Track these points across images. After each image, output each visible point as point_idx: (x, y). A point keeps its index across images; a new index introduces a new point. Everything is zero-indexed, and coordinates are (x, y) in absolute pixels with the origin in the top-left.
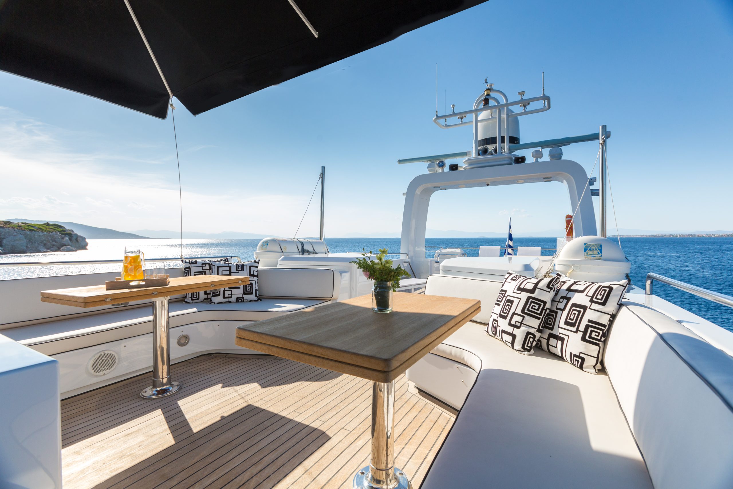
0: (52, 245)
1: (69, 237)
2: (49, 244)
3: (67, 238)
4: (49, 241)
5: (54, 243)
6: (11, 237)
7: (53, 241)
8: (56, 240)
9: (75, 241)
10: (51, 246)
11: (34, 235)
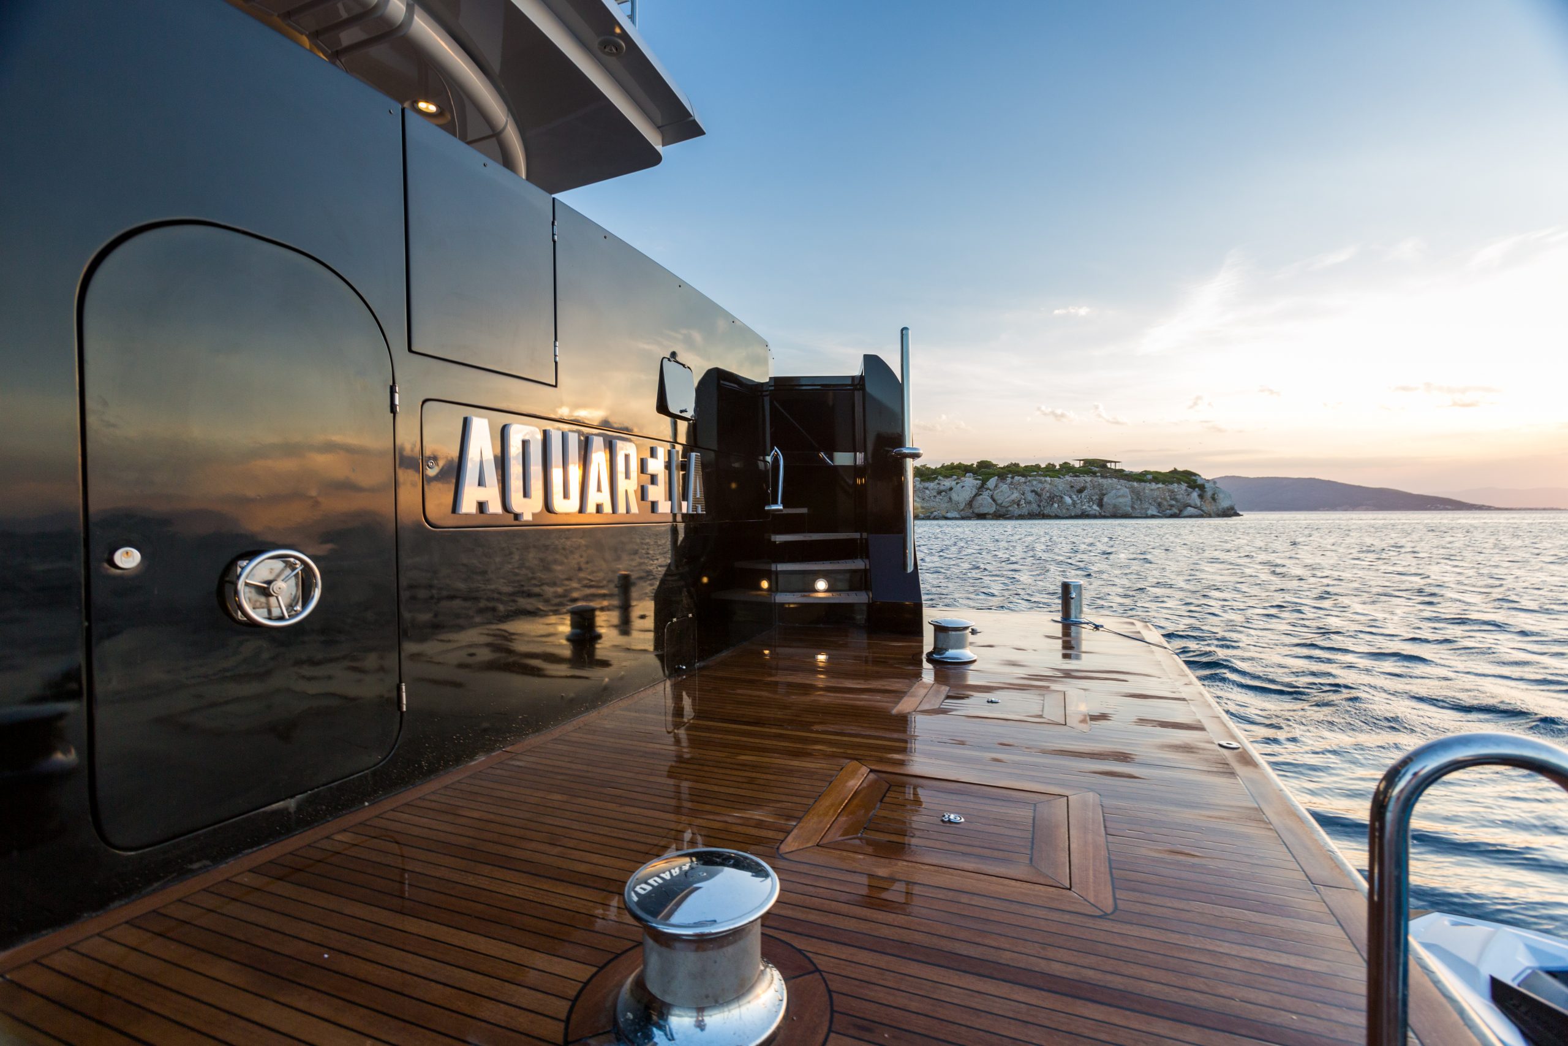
0: (1169, 505)
1: (1199, 492)
2: (1165, 503)
3: (1195, 495)
4: (1165, 499)
5: (1173, 502)
6: (1114, 491)
7: (1171, 499)
8: (1177, 497)
9: (1210, 500)
10: (1169, 508)
11: (1144, 489)
